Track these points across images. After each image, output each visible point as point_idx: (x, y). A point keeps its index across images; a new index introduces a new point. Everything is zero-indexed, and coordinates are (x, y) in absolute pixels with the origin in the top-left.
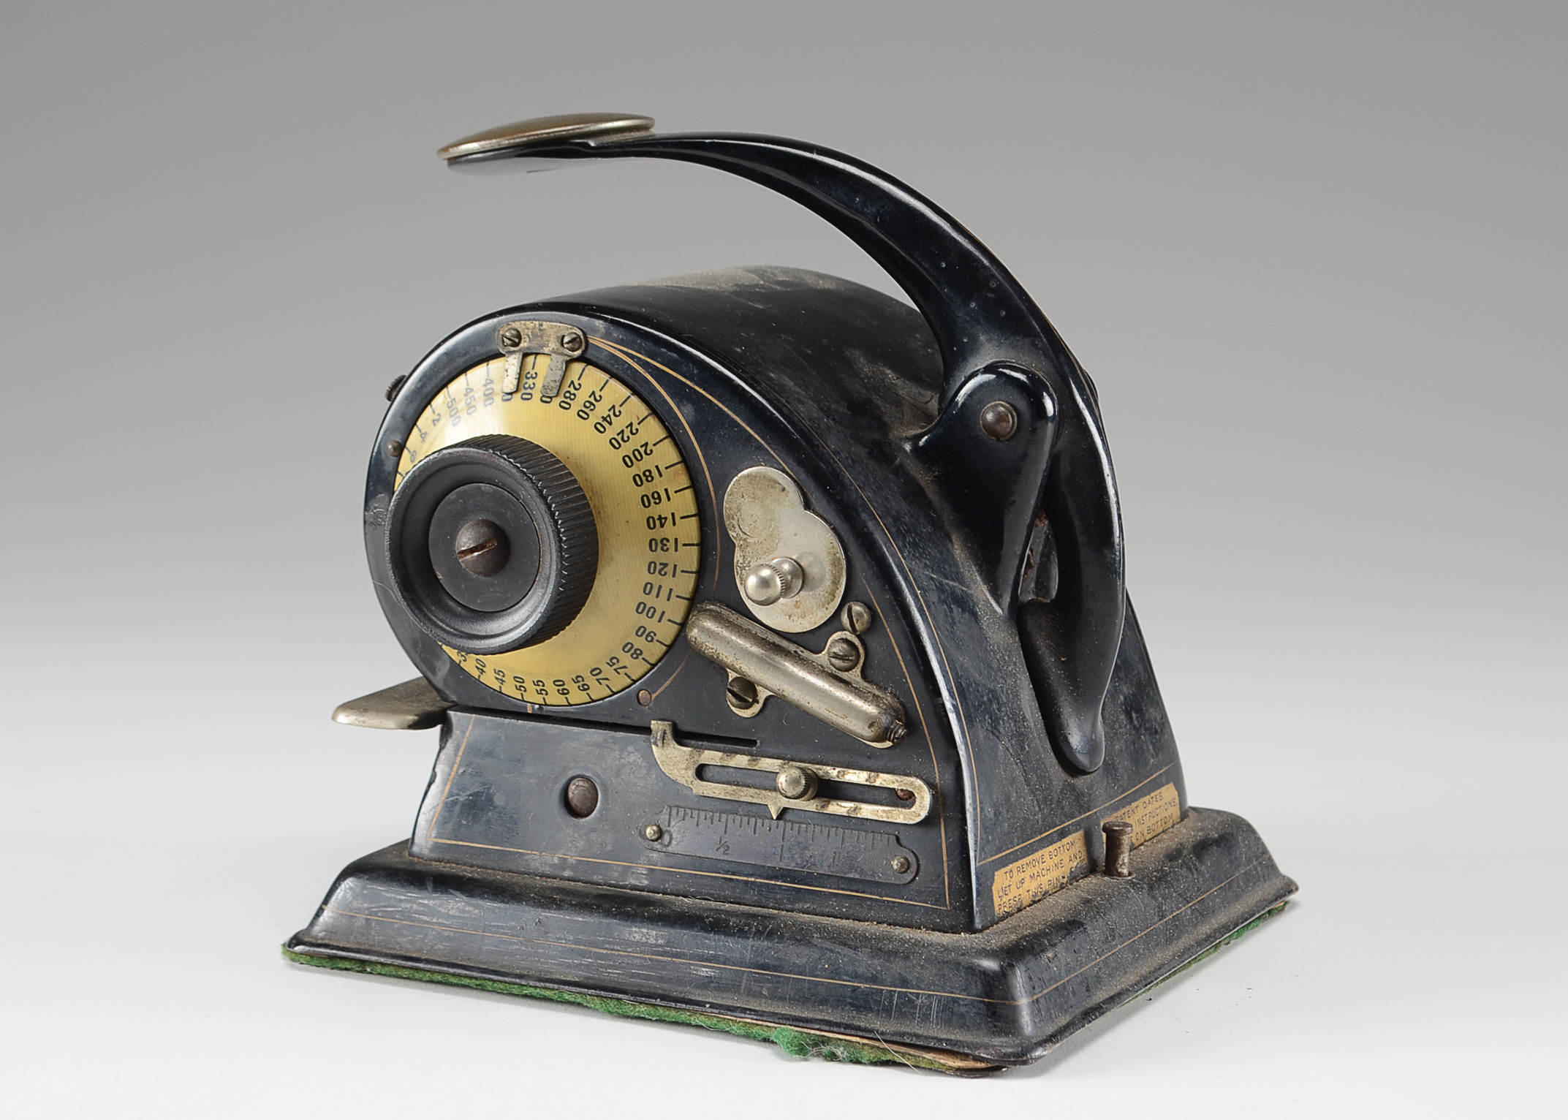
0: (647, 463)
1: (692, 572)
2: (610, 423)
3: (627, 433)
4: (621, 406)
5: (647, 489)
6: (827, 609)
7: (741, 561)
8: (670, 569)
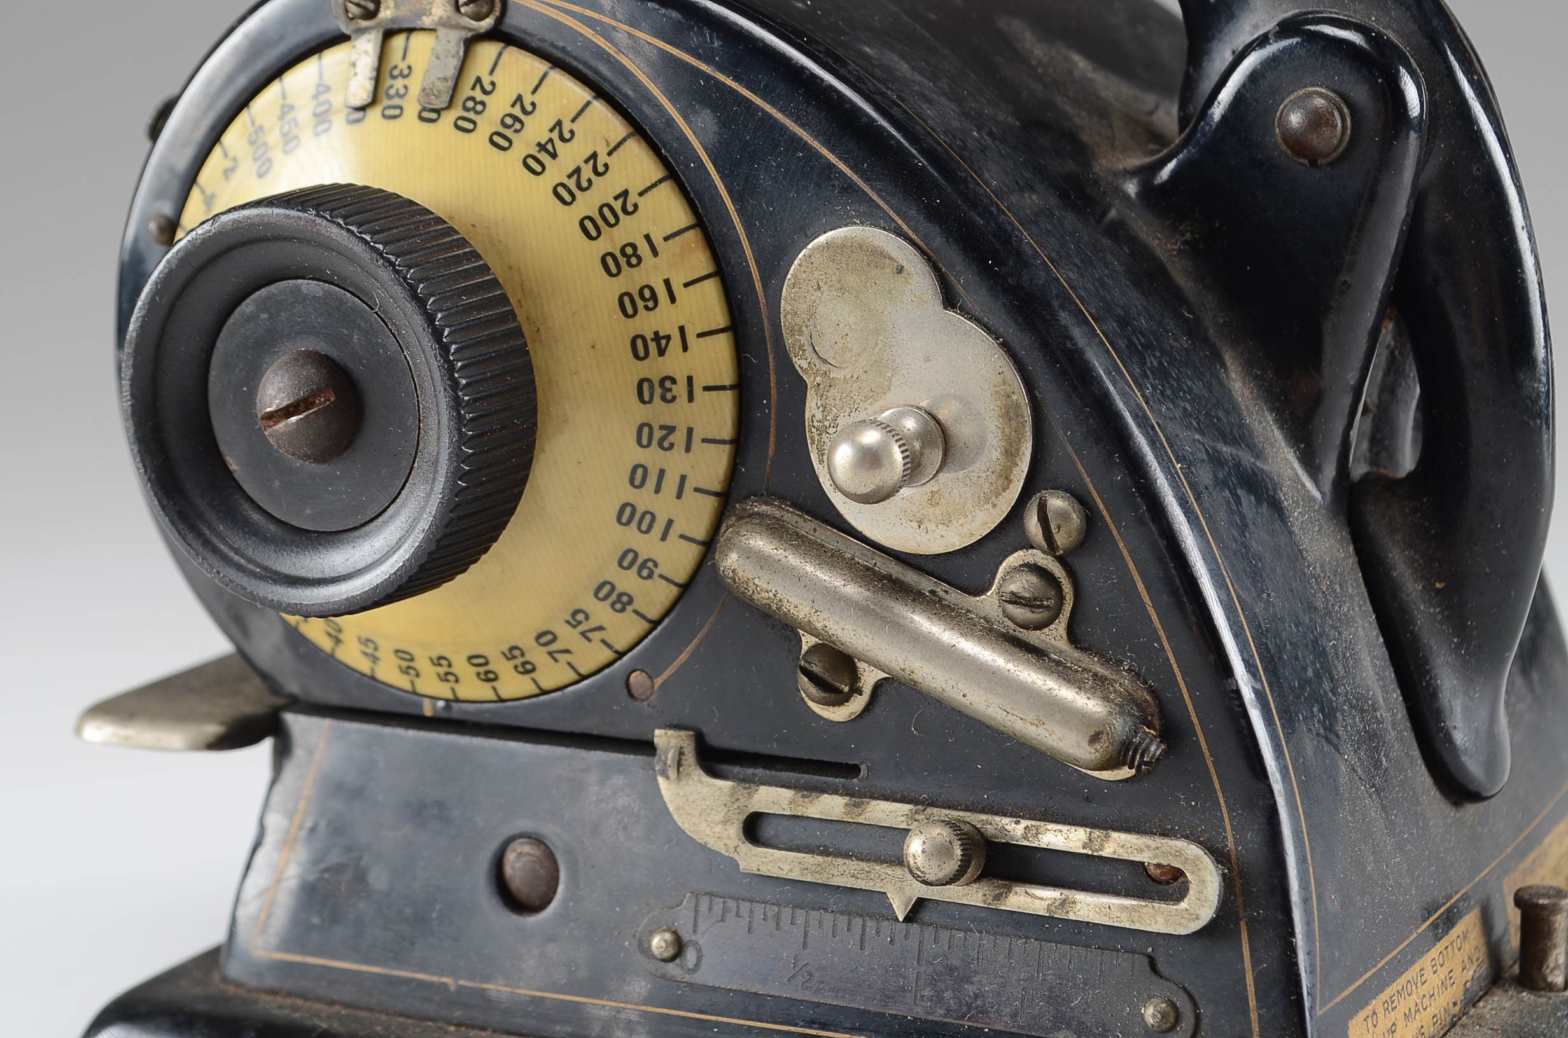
0: (629, 230)
1: (723, 442)
2: (554, 155)
3: (587, 172)
4: (573, 121)
5: (632, 280)
6: (994, 506)
7: (819, 416)
8: (679, 437)
